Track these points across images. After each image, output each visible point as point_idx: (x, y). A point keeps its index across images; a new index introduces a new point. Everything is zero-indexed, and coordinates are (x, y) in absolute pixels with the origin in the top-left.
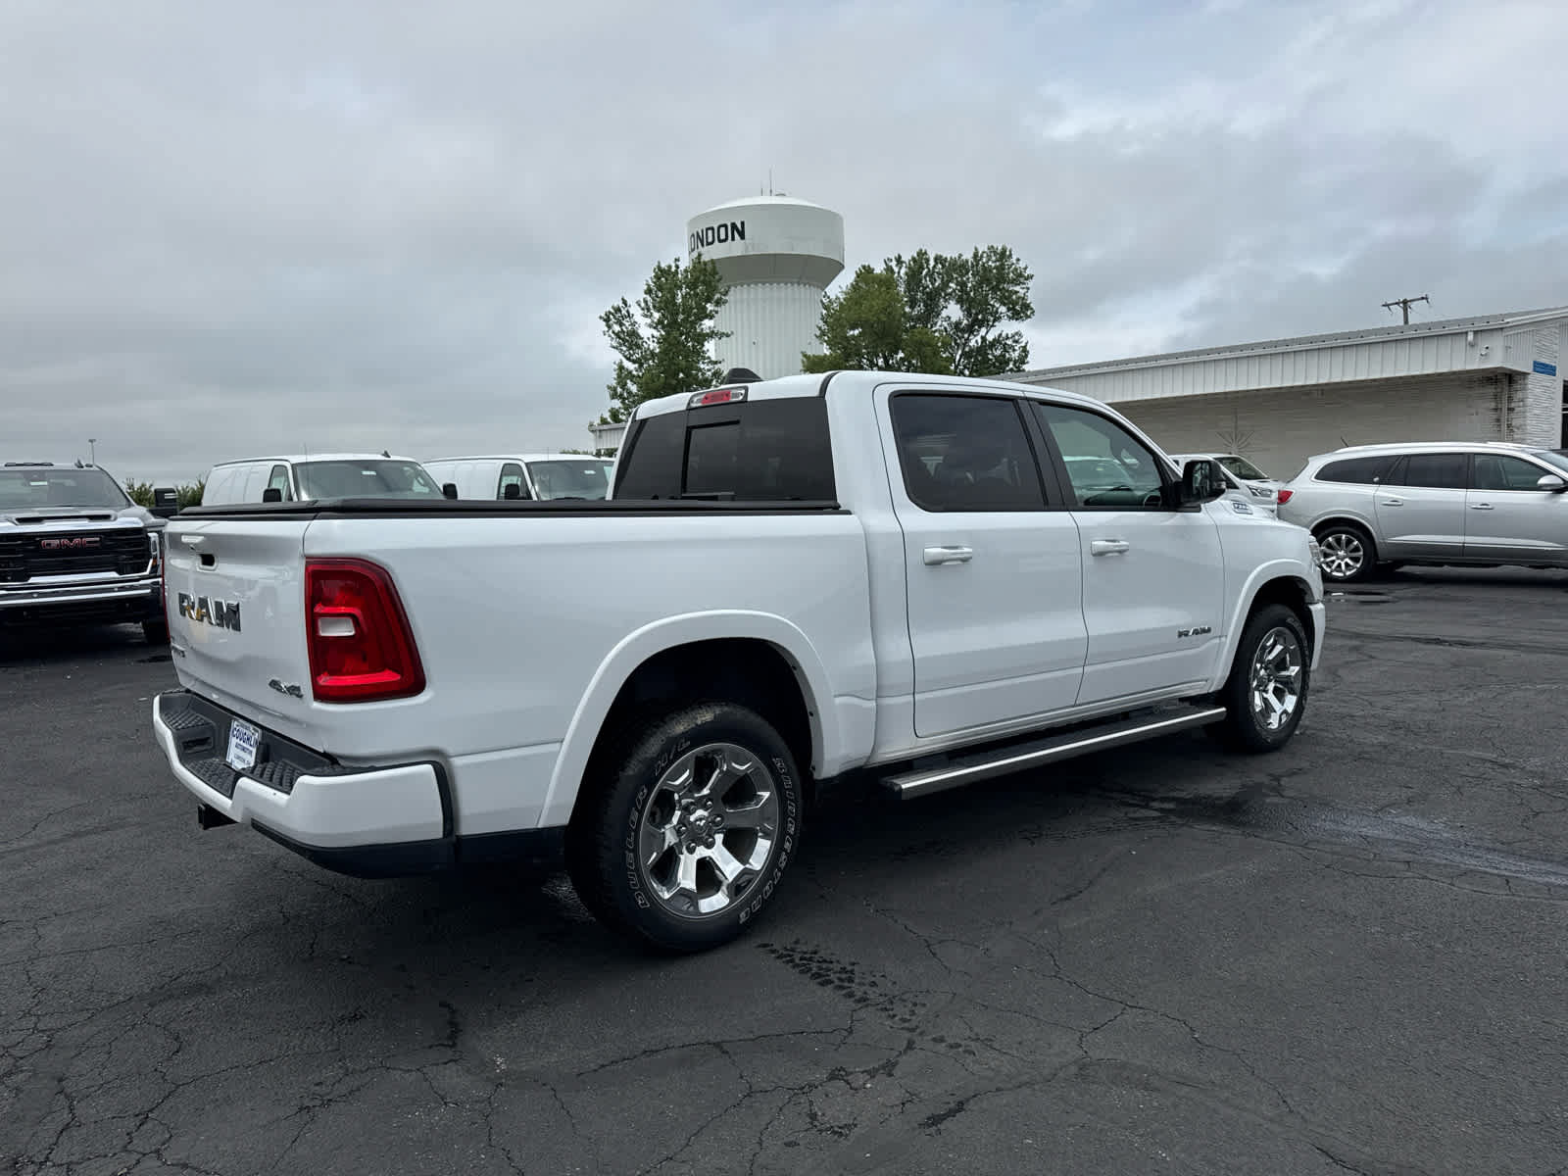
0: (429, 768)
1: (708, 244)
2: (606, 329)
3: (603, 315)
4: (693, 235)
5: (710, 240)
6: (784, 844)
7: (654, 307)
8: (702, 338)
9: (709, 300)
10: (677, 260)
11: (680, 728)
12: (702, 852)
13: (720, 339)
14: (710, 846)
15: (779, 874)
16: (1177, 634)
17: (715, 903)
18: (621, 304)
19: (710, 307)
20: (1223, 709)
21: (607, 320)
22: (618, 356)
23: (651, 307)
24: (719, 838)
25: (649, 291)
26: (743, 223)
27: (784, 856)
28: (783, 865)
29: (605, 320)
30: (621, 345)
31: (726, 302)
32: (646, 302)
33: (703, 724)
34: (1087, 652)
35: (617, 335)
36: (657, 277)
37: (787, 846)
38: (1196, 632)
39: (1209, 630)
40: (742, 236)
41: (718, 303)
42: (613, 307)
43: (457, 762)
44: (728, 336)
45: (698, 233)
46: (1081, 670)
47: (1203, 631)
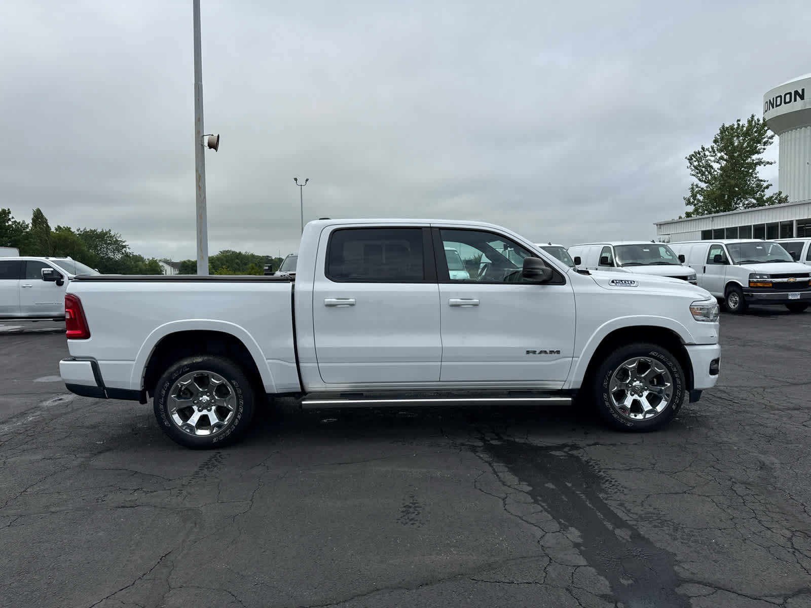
0: (90, 362)
1: (777, 106)
2: (689, 165)
3: (688, 157)
4: (767, 102)
5: (778, 103)
6: (237, 416)
7: (717, 150)
8: (754, 165)
9: (759, 142)
10: (739, 120)
11: (186, 362)
12: (205, 412)
13: (765, 165)
14: (209, 411)
15: (234, 427)
16: (525, 352)
17: (203, 432)
18: (700, 150)
19: (759, 146)
20: (570, 399)
21: (690, 159)
22: (695, 181)
23: (716, 150)
24: (214, 408)
25: (716, 141)
26: (803, 90)
27: (237, 421)
28: (236, 424)
29: (689, 159)
30: (697, 173)
31: (771, 143)
32: (712, 148)
33: (196, 362)
34: (443, 355)
35: (696, 168)
36: (721, 133)
37: (239, 417)
38: (541, 352)
39: (558, 352)
40: (802, 97)
41: (765, 143)
42: (694, 152)
43: (99, 362)
44: (771, 164)
45: (770, 100)
46: (440, 363)
47: (551, 352)
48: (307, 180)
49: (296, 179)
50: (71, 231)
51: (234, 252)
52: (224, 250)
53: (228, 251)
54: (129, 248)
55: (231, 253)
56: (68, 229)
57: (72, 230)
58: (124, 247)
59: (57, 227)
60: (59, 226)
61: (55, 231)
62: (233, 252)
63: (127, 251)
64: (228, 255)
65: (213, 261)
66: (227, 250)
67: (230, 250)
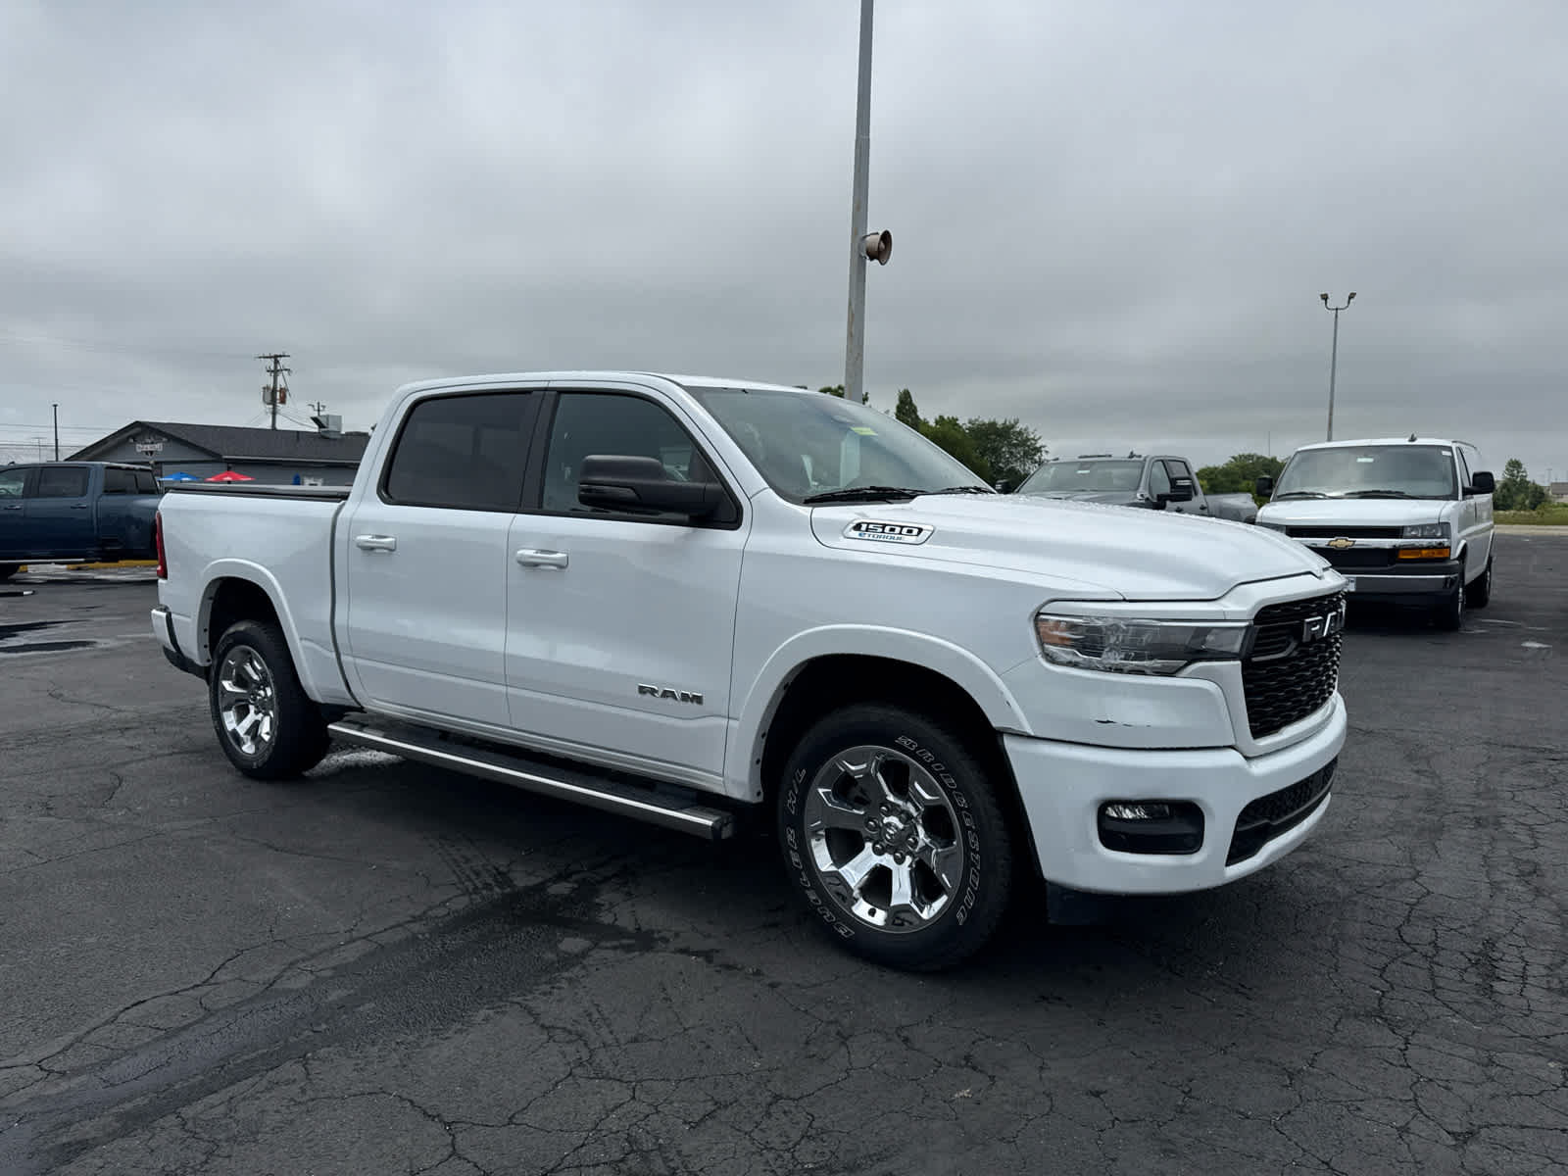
16: (637, 689)
38: (665, 694)
39: (698, 700)
46: (503, 689)
47: (685, 697)
48: (1352, 296)
49: (1325, 297)
50: (957, 424)
51: (1262, 457)
52: (1241, 453)
53: (1249, 456)
54: (1047, 452)
55: (1255, 459)
56: (953, 422)
57: (960, 422)
58: (1038, 450)
59: (938, 417)
60: (941, 417)
61: (934, 425)
62: (1259, 458)
63: (1043, 458)
64: (1247, 465)
65: (1213, 476)
66: (1246, 453)
67: (1252, 453)
